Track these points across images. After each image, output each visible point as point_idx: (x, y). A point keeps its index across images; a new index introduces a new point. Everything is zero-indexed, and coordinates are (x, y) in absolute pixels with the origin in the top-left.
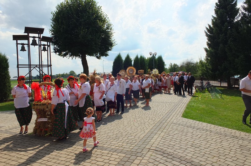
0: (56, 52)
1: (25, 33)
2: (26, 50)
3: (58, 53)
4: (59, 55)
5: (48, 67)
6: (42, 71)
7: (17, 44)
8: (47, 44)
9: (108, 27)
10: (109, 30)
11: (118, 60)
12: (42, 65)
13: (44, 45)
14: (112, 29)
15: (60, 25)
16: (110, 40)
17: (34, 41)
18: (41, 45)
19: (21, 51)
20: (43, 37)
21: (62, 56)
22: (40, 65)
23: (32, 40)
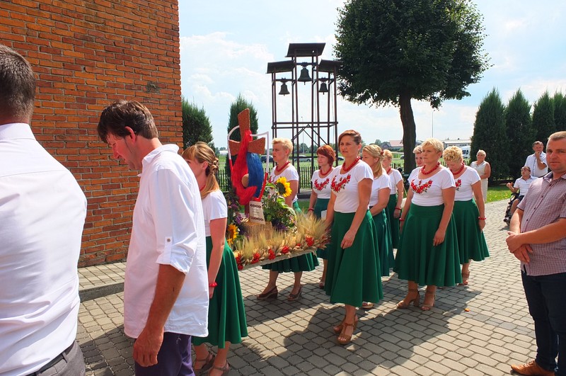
0: (343, 94)
1: (288, 56)
2: (288, 93)
3: (347, 97)
4: (351, 100)
5: (329, 127)
6: (318, 134)
7: (274, 81)
8: (327, 77)
9: (471, 24)
10: (474, 31)
11: (490, 107)
12: (319, 123)
13: (324, 80)
14: (480, 26)
15: (357, 32)
16: (474, 55)
17: (305, 72)
18: (318, 80)
19: (280, 94)
20: (322, 61)
21: (355, 101)
22: (313, 123)
23: (302, 71)
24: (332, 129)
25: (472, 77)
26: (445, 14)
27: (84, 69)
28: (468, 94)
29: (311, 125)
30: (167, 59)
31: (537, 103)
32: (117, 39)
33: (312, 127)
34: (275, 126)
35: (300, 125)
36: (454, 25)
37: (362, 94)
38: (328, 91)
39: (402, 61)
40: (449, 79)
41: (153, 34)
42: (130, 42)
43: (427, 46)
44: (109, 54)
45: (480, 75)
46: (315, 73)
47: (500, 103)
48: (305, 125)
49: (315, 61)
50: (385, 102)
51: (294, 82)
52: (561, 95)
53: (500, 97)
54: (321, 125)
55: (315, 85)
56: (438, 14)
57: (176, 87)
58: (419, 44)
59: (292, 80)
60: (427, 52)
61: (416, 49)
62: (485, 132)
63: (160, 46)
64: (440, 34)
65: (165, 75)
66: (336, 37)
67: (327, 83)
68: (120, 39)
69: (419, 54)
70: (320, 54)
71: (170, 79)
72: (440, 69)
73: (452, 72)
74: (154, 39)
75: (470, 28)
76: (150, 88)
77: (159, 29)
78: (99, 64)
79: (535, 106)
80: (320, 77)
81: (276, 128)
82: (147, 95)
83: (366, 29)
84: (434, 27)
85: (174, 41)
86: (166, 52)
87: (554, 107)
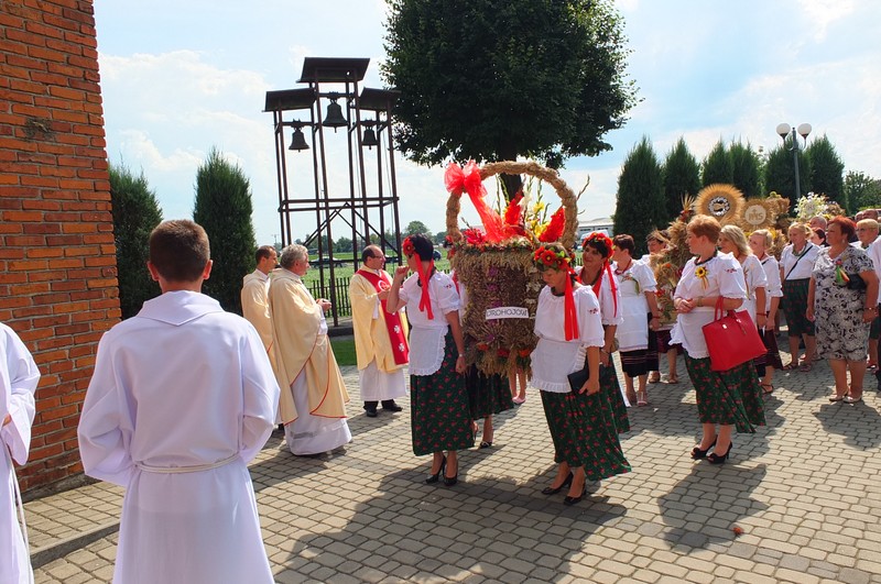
0: (403, 149)
1: (301, 81)
2: (307, 147)
3: (410, 153)
4: (416, 159)
5: (381, 206)
6: (365, 219)
7: (279, 130)
8: (374, 119)
9: (607, 32)
10: (611, 44)
11: (639, 167)
12: (364, 199)
13: (368, 123)
14: (621, 36)
15: (423, 41)
16: (612, 83)
17: (334, 110)
18: (359, 123)
19: (291, 148)
20: (365, 90)
21: (423, 161)
22: (353, 199)
23: (329, 107)
24: (388, 209)
25: (612, 119)
26: (567, 13)
28: (608, 147)
29: (350, 203)
30: (69, 70)
31: (707, 159)
33: (353, 207)
34: (285, 206)
35: (331, 204)
36: (583, 32)
37: (435, 149)
38: (378, 143)
39: (502, 92)
40: (578, 123)
41: (35, 17)
43: (542, 68)
45: (623, 115)
46: (353, 111)
47: (654, 160)
48: (342, 204)
49: (352, 90)
50: (474, 161)
51: (317, 127)
52: (740, 145)
53: (654, 151)
54: (368, 203)
55: (354, 134)
56: (557, 14)
57: (93, 130)
58: (529, 63)
59: (311, 124)
60: (542, 77)
61: (525, 72)
62: (635, 208)
63: (53, 44)
64: (561, 47)
65: (68, 105)
66: (386, 49)
67: (374, 128)
69: (531, 80)
70: (361, 77)
71: (78, 112)
72: (563, 105)
73: (581, 110)
74: (35, 27)
75: (604, 38)
76: (35, 129)
79: (705, 165)
80: (362, 119)
81: (288, 210)
82: (26, 146)
83: (438, 35)
84: (551, 35)
85: (83, 35)
86: (65, 56)
87: (733, 165)
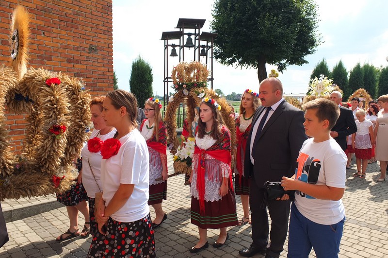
0: (217, 58)
1: (177, 28)
2: (177, 56)
3: (219, 60)
4: (222, 62)
8: (206, 45)
9: (310, 11)
10: (311, 17)
11: (320, 72)
13: (203, 47)
14: (316, 13)
15: (229, 13)
16: (311, 34)
17: (189, 40)
18: (199, 46)
20: (203, 33)
21: (225, 63)
23: (187, 39)
25: (310, 50)
26: (292, 3)
27: (44, 33)
28: (306, 62)
30: (103, 28)
31: (352, 70)
32: (68, 11)
36: (299, 12)
37: (230, 59)
38: (206, 55)
39: (262, 36)
40: (294, 51)
41: (94, 9)
42: (78, 14)
43: (280, 26)
44: (62, 23)
45: (314, 48)
46: (197, 41)
47: (327, 69)
50: (247, 65)
51: (182, 47)
52: (368, 65)
53: (327, 65)
55: (197, 51)
56: (288, 3)
57: (109, 50)
58: (274, 24)
59: (179, 46)
60: (280, 30)
61: (272, 28)
63: (99, 19)
64: (289, 18)
65: (102, 40)
66: (213, 15)
67: (205, 49)
68: (70, 11)
69: (274, 31)
70: (202, 27)
71: (105, 43)
72: (288, 43)
73: (296, 45)
74: (95, 13)
75: (309, 14)
76: (92, 49)
77: (98, 5)
78: (55, 30)
79: (351, 72)
80: (201, 45)
82: (89, 55)
83: (235, 10)
84: (285, 12)
85: (109, 15)
86: (102, 23)
87: (363, 73)
